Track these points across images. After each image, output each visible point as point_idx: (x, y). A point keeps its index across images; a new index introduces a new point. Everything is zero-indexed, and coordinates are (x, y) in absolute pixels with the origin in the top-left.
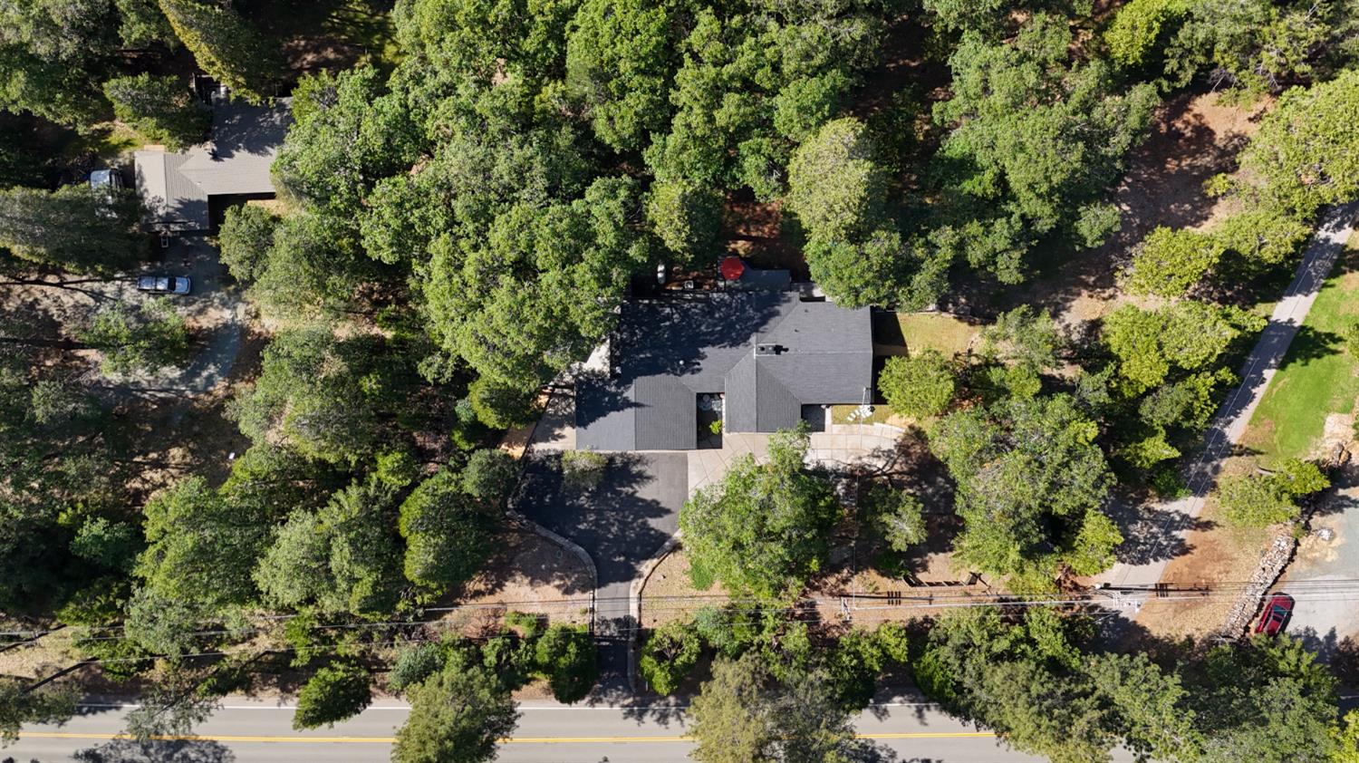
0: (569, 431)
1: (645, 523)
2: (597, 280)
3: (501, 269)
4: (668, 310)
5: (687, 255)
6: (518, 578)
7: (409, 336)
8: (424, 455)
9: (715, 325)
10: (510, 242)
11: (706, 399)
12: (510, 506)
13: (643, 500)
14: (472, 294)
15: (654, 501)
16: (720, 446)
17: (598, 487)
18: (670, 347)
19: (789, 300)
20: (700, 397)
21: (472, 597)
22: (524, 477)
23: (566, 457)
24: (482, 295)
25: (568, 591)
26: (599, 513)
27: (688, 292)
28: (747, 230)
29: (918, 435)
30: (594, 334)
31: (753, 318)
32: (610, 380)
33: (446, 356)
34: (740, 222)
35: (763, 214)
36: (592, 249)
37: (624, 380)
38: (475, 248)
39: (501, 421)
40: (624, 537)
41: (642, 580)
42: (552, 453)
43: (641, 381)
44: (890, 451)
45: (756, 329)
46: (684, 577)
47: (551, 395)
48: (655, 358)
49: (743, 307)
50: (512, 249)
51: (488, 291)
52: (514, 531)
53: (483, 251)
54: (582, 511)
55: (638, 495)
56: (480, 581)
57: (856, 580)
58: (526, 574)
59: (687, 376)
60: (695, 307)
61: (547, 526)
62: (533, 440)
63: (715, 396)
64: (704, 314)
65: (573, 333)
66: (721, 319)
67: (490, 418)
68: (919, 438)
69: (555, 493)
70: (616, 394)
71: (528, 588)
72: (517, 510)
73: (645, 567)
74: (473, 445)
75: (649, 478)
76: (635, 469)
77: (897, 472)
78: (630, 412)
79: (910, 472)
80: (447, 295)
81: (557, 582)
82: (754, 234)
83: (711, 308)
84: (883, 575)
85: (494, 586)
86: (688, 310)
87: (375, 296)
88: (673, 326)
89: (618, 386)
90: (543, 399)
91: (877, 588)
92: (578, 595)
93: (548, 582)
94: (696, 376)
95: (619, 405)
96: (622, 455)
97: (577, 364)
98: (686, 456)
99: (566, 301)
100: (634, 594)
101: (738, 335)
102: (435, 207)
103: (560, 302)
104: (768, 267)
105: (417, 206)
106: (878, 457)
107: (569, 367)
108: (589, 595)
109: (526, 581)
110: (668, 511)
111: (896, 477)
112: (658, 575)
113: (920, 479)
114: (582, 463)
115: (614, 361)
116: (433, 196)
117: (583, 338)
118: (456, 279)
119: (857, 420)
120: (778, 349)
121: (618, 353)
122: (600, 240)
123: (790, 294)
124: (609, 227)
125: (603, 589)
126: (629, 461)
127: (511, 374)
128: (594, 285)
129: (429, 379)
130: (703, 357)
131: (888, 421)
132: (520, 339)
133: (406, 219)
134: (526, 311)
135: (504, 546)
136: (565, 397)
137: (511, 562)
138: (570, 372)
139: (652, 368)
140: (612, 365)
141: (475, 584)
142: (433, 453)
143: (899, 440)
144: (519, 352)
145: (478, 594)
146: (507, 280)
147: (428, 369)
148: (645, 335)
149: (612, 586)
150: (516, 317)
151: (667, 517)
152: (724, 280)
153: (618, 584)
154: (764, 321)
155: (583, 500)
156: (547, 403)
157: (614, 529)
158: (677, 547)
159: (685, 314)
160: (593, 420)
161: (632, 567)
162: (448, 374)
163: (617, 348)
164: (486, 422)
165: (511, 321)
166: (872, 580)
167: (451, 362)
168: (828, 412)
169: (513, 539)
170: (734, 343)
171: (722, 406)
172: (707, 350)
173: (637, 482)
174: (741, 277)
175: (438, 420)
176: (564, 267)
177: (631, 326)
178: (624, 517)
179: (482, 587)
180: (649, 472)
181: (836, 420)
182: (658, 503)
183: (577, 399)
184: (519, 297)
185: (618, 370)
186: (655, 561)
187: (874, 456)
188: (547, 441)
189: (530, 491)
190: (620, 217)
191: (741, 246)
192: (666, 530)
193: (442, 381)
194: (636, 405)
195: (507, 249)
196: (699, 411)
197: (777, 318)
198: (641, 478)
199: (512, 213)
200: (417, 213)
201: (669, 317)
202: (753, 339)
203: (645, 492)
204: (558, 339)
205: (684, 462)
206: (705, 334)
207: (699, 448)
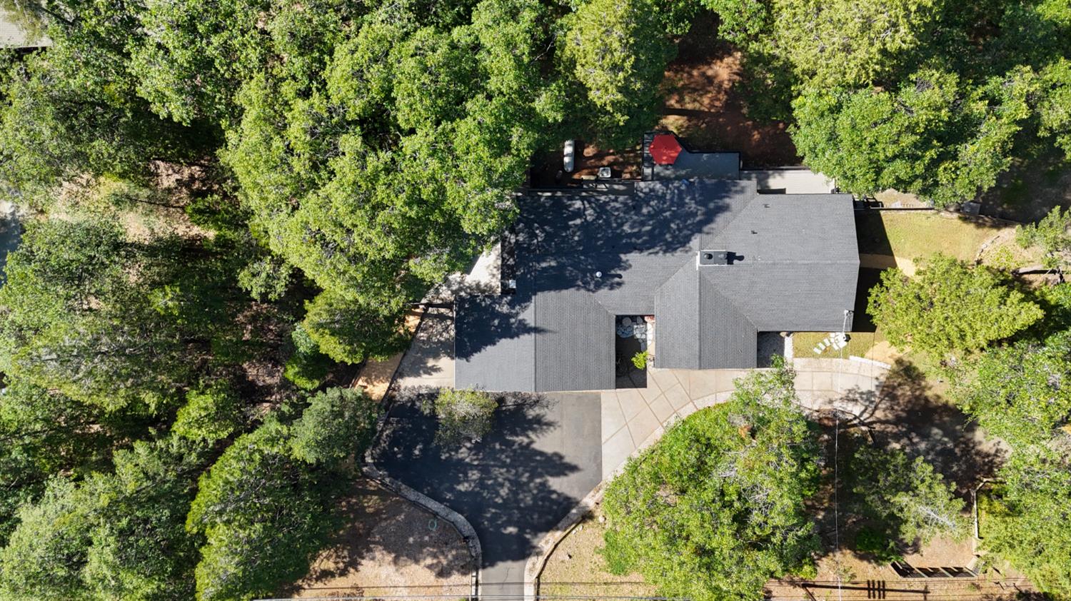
0: (446, 363)
1: (544, 485)
2: (489, 143)
3: (344, 126)
4: (578, 204)
5: (618, 116)
6: (378, 555)
7: (230, 234)
8: (254, 394)
9: (643, 224)
10: (355, 82)
11: (627, 322)
12: (369, 460)
13: (541, 454)
14: (300, 166)
15: (556, 454)
16: (643, 384)
17: (484, 438)
18: (583, 253)
19: (742, 191)
20: (619, 319)
21: (318, 579)
22: (387, 423)
23: (441, 399)
24: (315, 167)
25: (443, 573)
26: (484, 470)
27: (603, 181)
28: (680, 101)
29: (907, 372)
30: (482, 230)
31: (695, 215)
32: (501, 297)
33: (279, 261)
34: (672, 90)
35: (701, 80)
36: (480, 96)
37: (520, 296)
38: (306, 94)
39: (352, 353)
40: (517, 501)
41: (541, 560)
42: (424, 391)
43: (540, 298)
44: (870, 392)
45: (698, 228)
46: (596, 558)
47: (423, 316)
48: (561, 267)
49: (681, 198)
50: (358, 92)
51: (324, 162)
52: (373, 493)
53: (316, 98)
54: (462, 467)
55: (536, 446)
56: (328, 558)
57: (824, 564)
58: (388, 548)
59: (604, 291)
60: (616, 200)
61: (417, 487)
62: (399, 374)
63: (638, 319)
64: (627, 209)
65: (451, 229)
66: (650, 216)
67: (335, 349)
68: (910, 376)
69: (427, 443)
70: (509, 316)
71: (392, 568)
72: (378, 465)
73: (546, 541)
74: (317, 383)
75: (549, 424)
76: (531, 413)
77: (879, 421)
78: (527, 339)
79: (897, 421)
80: (262, 168)
81: (429, 561)
82: (689, 106)
83: (636, 203)
84: (862, 558)
85: (347, 565)
86: (606, 203)
87: (196, 186)
88: (585, 226)
89: (512, 304)
90: (412, 321)
91: (853, 576)
92: (456, 578)
93: (417, 561)
94: (616, 292)
95: (511, 330)
96: (515, 395)
97: (456, 276)
98: (598, 397)
99: (441, 176)
100: (530, 578)
101: (674, 237)
102: (243, 33)
103: (432, 178)
104: (710, 149)
105: (216, 29)
106: (855, 400)
107: (446, 280)
108: (470, 579)
109: (390, 558)
110: (574, 468)
111: (878, 427)
112: (561, 554)
113: (910, 430)
114: (464, 408)
115: (506, 271)
116: (240, 16)
117: (467, 236)
118: (277, 143)
119: (827, 352)
120: (731, 257)
121: (511, 262)
122: (493, 84)
123: (744, 183)
124: (507, 63)
125: (490, 570)
126: (523, 404)
127: (362, 288)
128: (484, 152)
129: (254, 295)
130: (626, 267)
131: (869, 354)
132: (372, 235)
133: (201, 51)
134: (381, 193)
135: (359, 512)
136: (442, 318)
137: (368, 534)
138: (449, 287)
139: (558, 282)
140: (504, 276)
141: (325, 562)
142: (268, 390)
143: (883, 379)
144: (372, 254)
145: (326, 574)
146: (351, 142)
147: (251, 281)
148: (549, 237)
149: (501, 566)
150: (366, 201)
151: (573, 477)
152: (653, 166)
153: (509, 564)
154: (709, 217)
155: (463, 454)
156: (418, 327)
157: (504, 492)
158: (587, 516)
159: (601, 209)
160: (478, 350)
161: (528, 541)
162: (280, 287)
163: (511, 253)
164: (332, 355)
165: (358, 206)
166: (847, 566)
167: (284, 271)
168: (789, 343)
169: (371, 504)
170: (670, 248)
171: (649, 333)
172: (633, 258)
173: (534, 430)
174: (675, 163)
175: (275, 347)
176: (438, 123)
177: (529, 224)
178: (517, 475)
179: (330, 565)
180: (549, 417)
181: (798, 353)
182: (561, 457)
183: (458, 322)
184: (369, 170)
185: (512, 284)
186: (558, 534)
187: (849, 400)
188: (417, 374)
189: (394, 440)
190: (524, 49)
191: (672, 122)
192: (573, 493)
193: (272, 296)
194: (536, 330)
195: (351, 94)
196: (619, 339)
197: (727, 215)
198: (539, 424)
199: (360, 39)
200: (216, 40)
201: (579, 213)
202: (695, 242)
203: (545, 443)
204: (431, 238)
205: (596, 404)
206: (629, 236)
207: (618, 386)
